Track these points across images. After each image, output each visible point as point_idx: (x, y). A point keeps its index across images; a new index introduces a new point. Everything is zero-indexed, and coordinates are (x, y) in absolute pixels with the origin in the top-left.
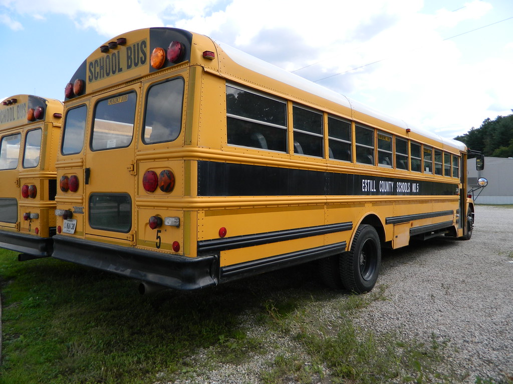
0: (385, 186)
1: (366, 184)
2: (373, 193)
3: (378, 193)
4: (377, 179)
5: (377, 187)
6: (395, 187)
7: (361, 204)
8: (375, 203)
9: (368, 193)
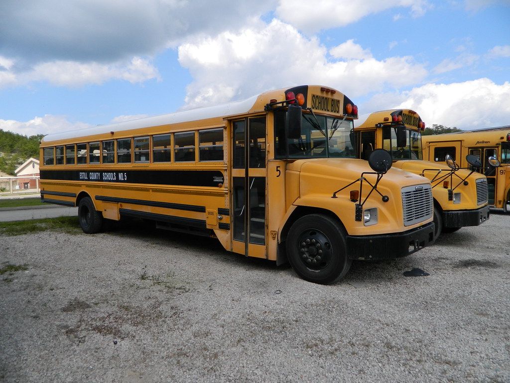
0: (94, 176)
1: (83, 175)
2: (86, 180)
3: (89, 180)
4: (88, 172)
5: (88, 176)
6: (101, 176)
7: (80, 185)
8: (88, 186)
9: (83, 180)
